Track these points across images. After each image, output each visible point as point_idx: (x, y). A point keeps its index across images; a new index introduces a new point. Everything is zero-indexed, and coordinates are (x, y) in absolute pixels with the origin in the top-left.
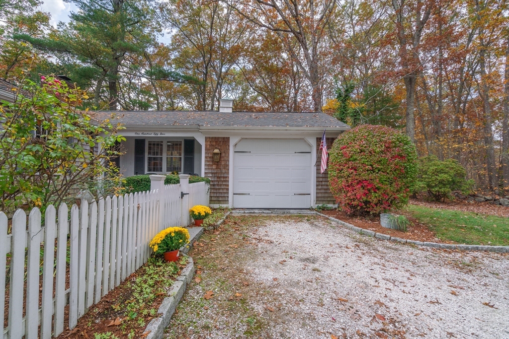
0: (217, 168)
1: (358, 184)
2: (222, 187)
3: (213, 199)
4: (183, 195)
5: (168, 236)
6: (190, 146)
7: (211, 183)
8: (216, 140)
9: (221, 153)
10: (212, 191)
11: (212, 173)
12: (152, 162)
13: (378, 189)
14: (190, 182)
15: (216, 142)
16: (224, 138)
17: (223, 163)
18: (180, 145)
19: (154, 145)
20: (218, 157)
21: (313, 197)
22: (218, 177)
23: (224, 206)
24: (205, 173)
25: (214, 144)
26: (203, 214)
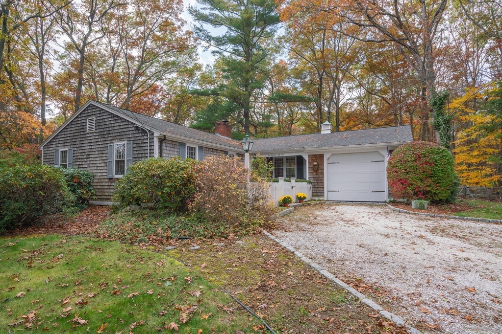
0: (316, 174)
1: (399, 181)
2: (320, 186)
3: (314, 194)
4: (292, 187)
5: (285, 198)
6: (300, 161)
7: (313, 184)
8: (315, 156)
9: (318, 165)
10: (314, 189)
11: (313, 178)
12: (277, 171)
13: (412, 184)
14: (296, 182)
15: (315, 158)
16: (320, 155)
17: (320, 171)
18: (294, 159)
19: (278, 160)
20: (317, 167)
21: (386, 193)
22: (317, 180)
23: (321, 198)
24: (309, 178)
25: (314, 159)
26: (302, 197)
